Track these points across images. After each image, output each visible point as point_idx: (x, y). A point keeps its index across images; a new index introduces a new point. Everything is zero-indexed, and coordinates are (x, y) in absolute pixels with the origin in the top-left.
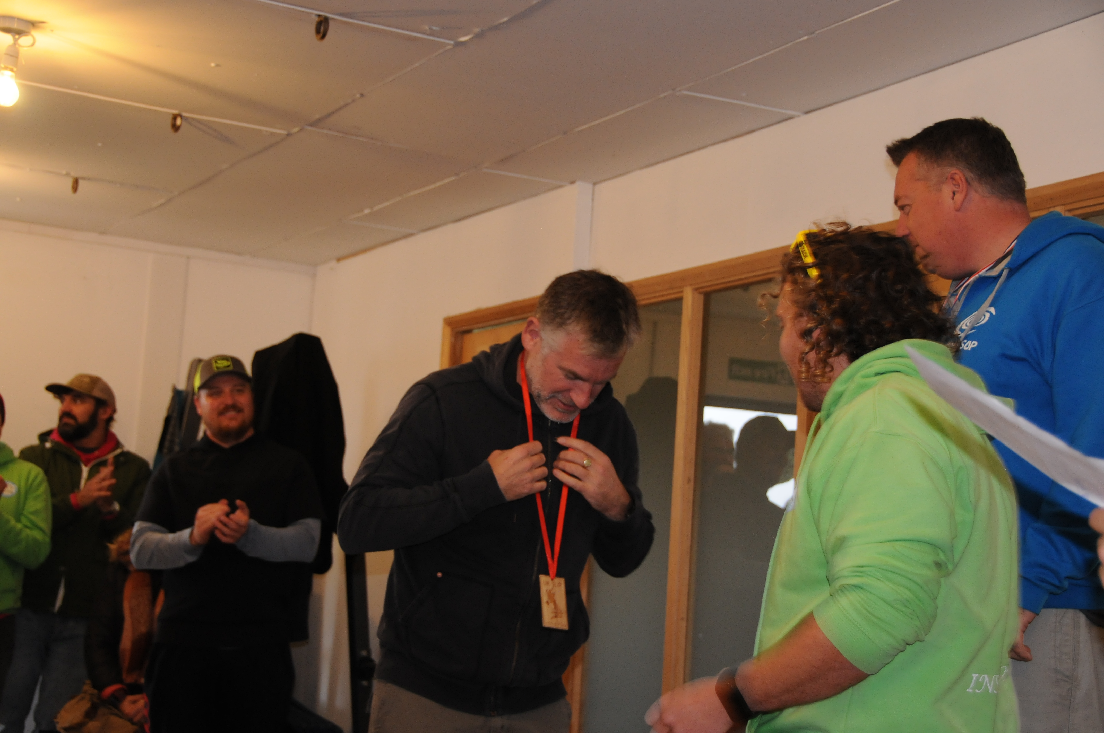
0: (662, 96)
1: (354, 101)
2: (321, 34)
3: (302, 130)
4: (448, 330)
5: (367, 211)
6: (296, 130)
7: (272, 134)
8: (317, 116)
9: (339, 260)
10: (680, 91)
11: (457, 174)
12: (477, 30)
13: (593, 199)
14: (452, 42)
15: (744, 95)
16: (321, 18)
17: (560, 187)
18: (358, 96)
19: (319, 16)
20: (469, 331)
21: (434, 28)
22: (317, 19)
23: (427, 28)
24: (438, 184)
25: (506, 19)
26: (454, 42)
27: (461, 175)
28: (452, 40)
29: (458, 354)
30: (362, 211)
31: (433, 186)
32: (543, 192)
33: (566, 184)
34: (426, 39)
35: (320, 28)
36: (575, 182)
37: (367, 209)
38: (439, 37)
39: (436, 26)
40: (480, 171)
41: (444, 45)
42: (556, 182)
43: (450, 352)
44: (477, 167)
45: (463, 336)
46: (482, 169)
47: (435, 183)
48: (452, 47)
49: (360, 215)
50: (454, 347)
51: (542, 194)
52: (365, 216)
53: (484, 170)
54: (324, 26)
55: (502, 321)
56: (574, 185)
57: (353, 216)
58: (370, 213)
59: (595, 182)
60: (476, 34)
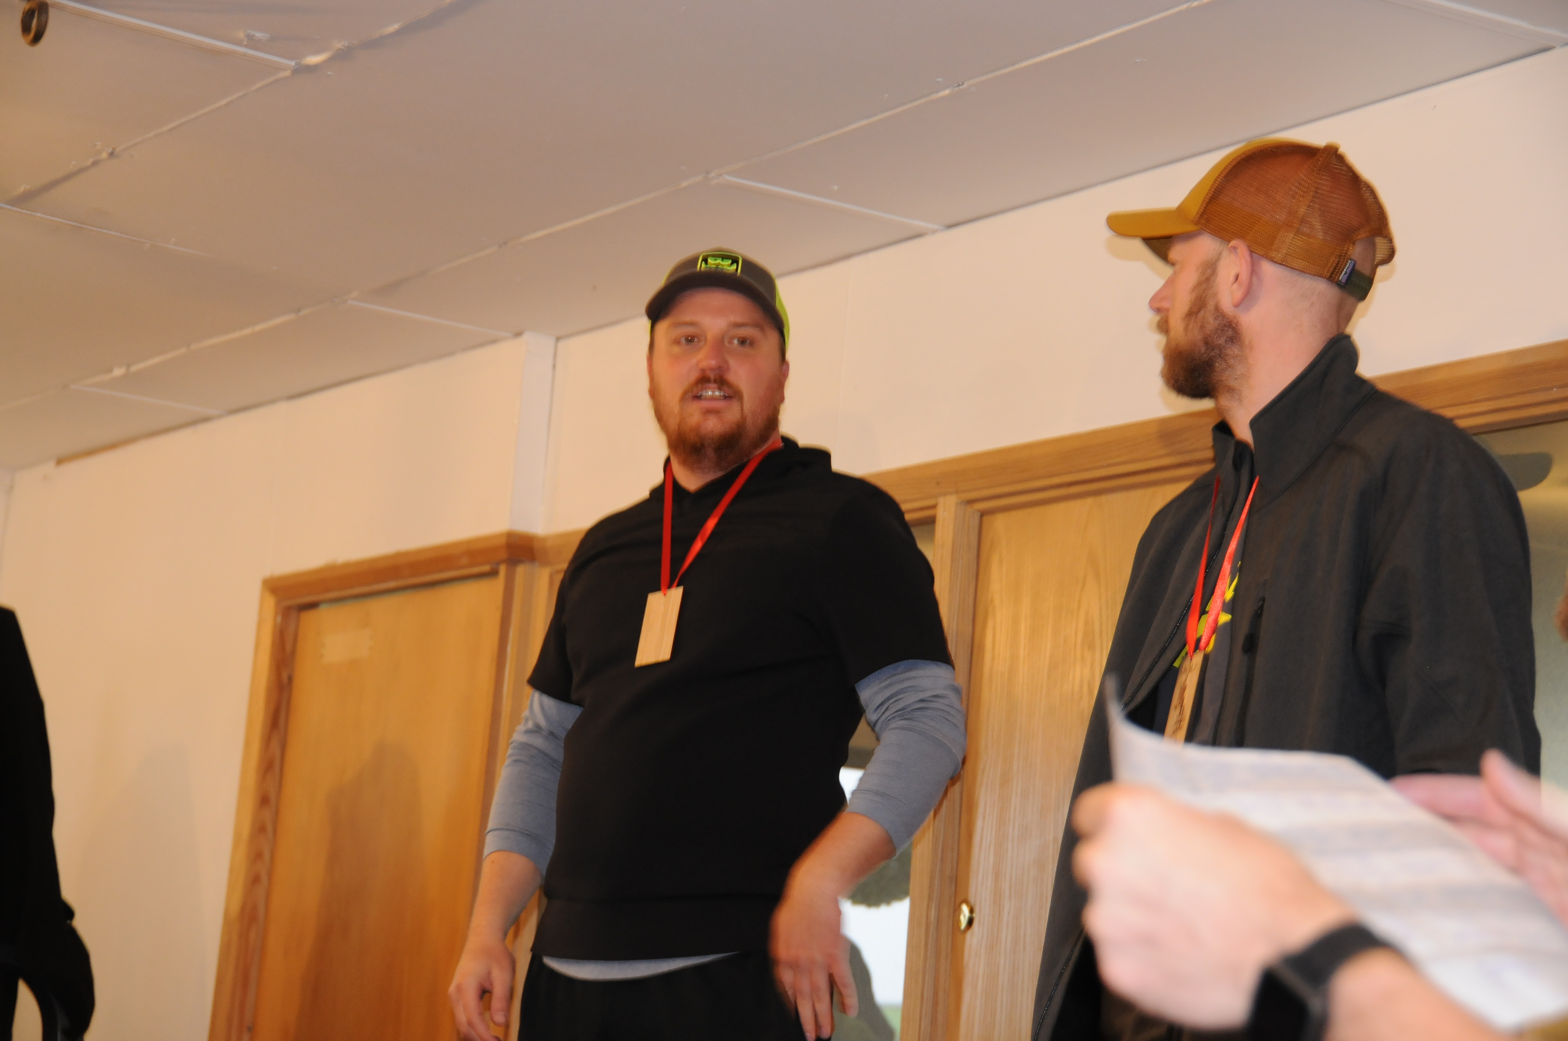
0: (684, 184)
1: (95, 164)
2: (33, 34)
4: (271, 602)
5: (118, 372)
8: (26, 187)
9: (60, 461)
12: (339, 45)
13: (554, 366)
14: (293, 63)
15: (836, 188)
16: (34, 5)
17: (494, 341)
18: (106, 154)
20: (313, 606)
21: (258, 35)
22: (26, 6)
23: (243, 33)
24: (258, 328)
25: (396, 27)
26: (296, 63)
27: (303, 313)
28: (291, 59)
29: (288, 647)
30: (110, 370)
31: (250, 330)
32: (462, 350)
33: (508, 336)
34: (242, 54)
35: (31, 23)
36: (522, 333)
37: (119, 369)
38: (266, 52)
39: (262, 33)
40: (344, 305)
41: (275, 67)
42: (487, 331)
43: (274, 643)
44: (336, 298)
45: (298, 615)
46: (344, 302)
47: (254, 325)
48: (292, 72)
49: (103, 377)
50: (282, 634)
51: (460, 354)
52: (116, 380)
53: (350, 303)
54: (39, 17)
55: (374, 587)
56: (520, 338)
57: (90, 381)
58: (124, 377)
59: (559, 335)
60: (336, 52)
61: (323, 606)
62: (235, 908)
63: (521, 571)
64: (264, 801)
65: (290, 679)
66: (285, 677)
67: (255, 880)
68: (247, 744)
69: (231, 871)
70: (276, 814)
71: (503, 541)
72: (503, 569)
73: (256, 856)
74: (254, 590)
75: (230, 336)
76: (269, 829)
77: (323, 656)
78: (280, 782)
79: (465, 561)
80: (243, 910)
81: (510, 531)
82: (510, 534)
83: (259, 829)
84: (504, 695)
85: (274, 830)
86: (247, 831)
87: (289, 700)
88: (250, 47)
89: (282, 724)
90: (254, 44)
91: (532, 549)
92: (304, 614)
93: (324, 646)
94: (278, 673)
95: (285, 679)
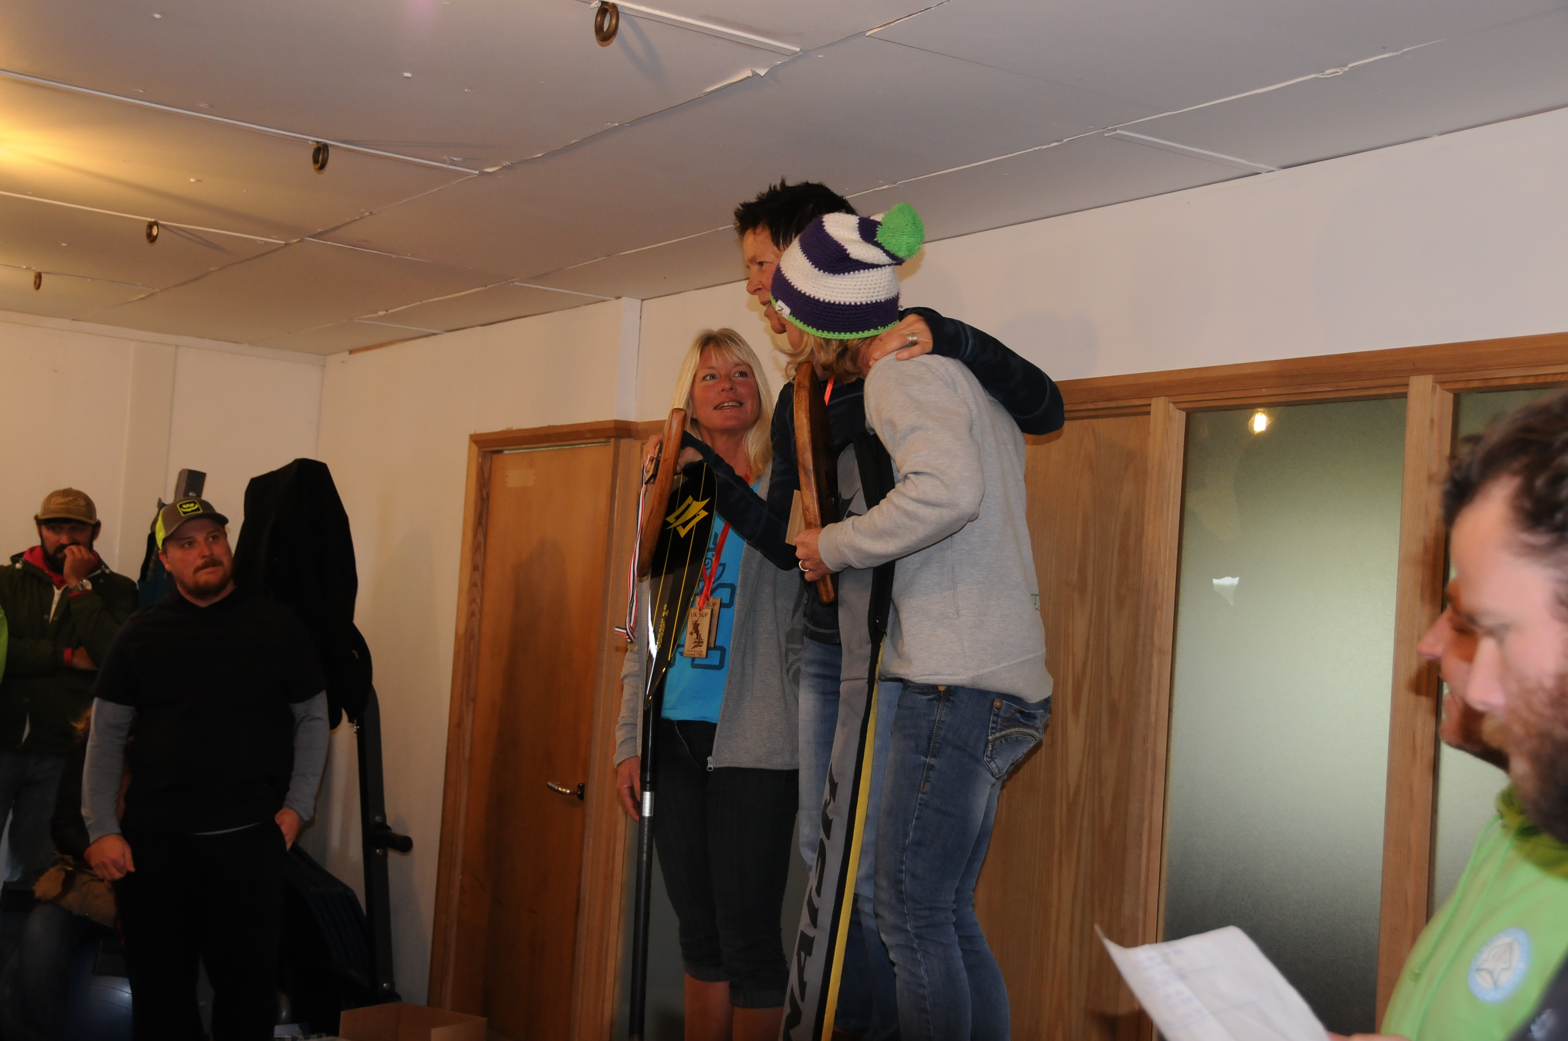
0: (720, 229)
1: (361, 218)
2: (319, 164)
3: (302, 240)
4: (475, 448)
5: (381, 313)
6: (295, 241)
7: (266, 243)
8: (320, 230)
9: (351, 352)
11: (485, 286)
12: (505, 163)
13: (640, 317)
14: (477, 172)
16: (320, 146)
17: (603, 301)
18: (367, 214)
19: (318, 142)
20: (501, 452)
21: (455, 159)
22: (315, 146)
23: (446, 157)
24: (462, 294)
25: (540, 155)
26: (479, 172)
27: (488, 287)
28: (477, 170)
29: (486, 475)
30: (376, 312)
31: (457, 295)
32: (585, 305)
33: (612, 298)
34: (446, 168)
35: (319, 156)
36: (620, 297)
37: (382, 311)
38: (461, 167)
39: (458, 157)
40: (511, 284)
41: (467, 174)
42: (599, 297)
43: (478, 474)
44: (507, 280)
45: (491, 457)
46: (513, 282)
47: (460, 292)
48: (476, 176)
49: (373, 315)
50: (482, 468)
51: (583, 307)
52: (380, 317)
53: (516, 283)
54: (323, 153)
55: (536, 446)
56: (619, 300)
57: (366, 316)
58: (385, 315)
59: (643, 298)
60: (504, 166)
61: (506, 452)
62: (462, 631)
63: (624, 442)
64: (475, 568)
65: (488, 495)
66: (484, 494)
67: (472, 614)
68: (464, 534)
69: (458, 608)
70: (483, 575)
71: (612, 425)
72: (612, 440)
73: (472, 601)
74: (465, 442)
75: (445, 297)
76: (479, 584)
77: (506, 482)
78: (485, 557)
79: (589, 435)
80: (466, 631)
81: (616, 420)
82: (616, 422)
83: (473, 585)
84: (615, 519)
85: (482, 585)
86: (466, 586)
87: (488, 507)
88: (451, 165)
89: (484, 521)
90: (453, 163)
91: (630, 430)
92: (495, 456)
93: (507, 476)
94: (481, 491)
95: (485, 496)
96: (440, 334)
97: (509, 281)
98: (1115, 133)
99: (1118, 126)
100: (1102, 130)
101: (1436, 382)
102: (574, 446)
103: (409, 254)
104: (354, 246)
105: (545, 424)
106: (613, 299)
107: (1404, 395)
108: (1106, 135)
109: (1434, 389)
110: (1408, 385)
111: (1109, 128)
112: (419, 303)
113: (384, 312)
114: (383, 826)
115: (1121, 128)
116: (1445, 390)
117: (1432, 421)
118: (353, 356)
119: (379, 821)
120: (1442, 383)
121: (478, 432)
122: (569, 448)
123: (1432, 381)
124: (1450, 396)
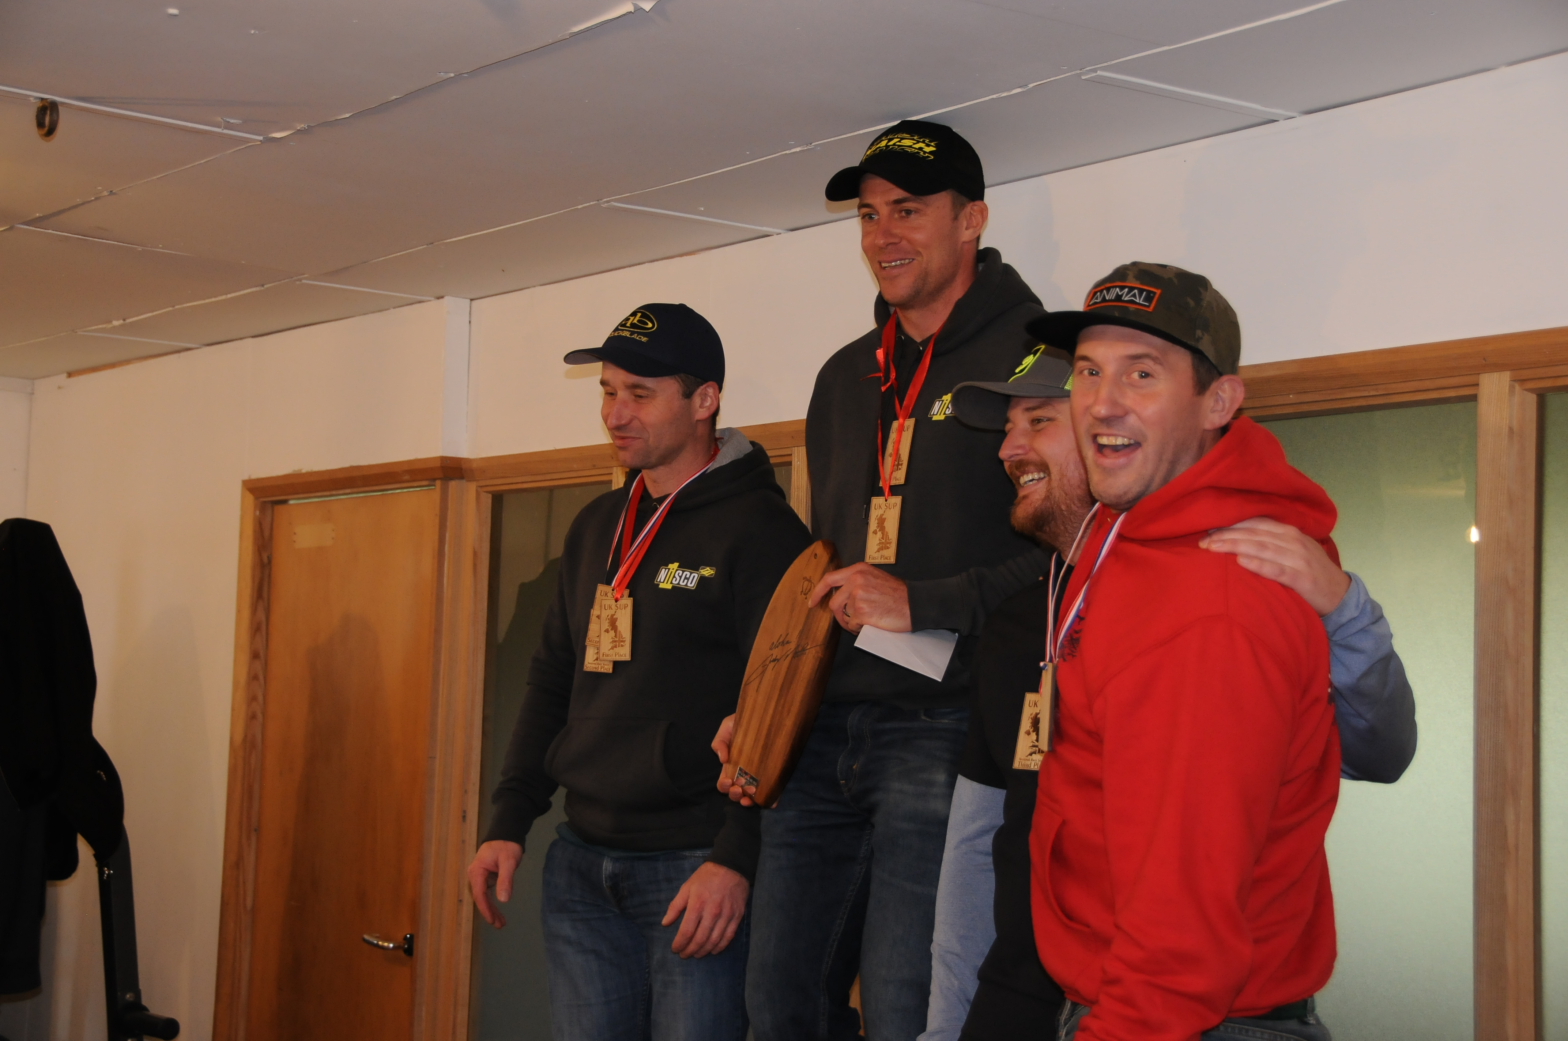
0: (579, 207)
1: (96, 199)
2: (46, 129)
3: (11, 228)
4: (250, 498)
5: (116, 323)
6: (3, 229)
8: (38, 215)
9: (70, 375)
10: (608, 202)
11: (263, 286)
12: (299, 127)
13: (470, 322)
14: (261, 138)
15: (703, 209)
16: (46, 104)
17: (420, 302)
18: (105, 193)
19: (42, 99)
20: (284, 502)
21: (232, 121)
22: (39, 104)
23: (220, 119)
24: (229, 296)
25: (347, 115)
26: (264, 138)
27: (265, 286)
28: (260, 135)
29: (267, 533)
30: (110, 322)
31: (224, 297)
32: (394, 308)
33: (430, 299)
34: (219, 133)
35: (44, 119)
36: (442, 297)
37: (118, 320)
38: (239, 131)
39: (236, 119)
40: (298, 283)
41: (247, 140)
42: (415, 297)
43: (255, 531)
44: (292, 278)
45: (273, 511)
46: (300, 280)
47: (226, 294)
48: (260, 143)
49: (104, 326)
50: (260, 524)
51: (392, 310)
52: (114, 327)
53: (304, 281)
54: (51, 115)
55: (334, 492)
56: (441, 300)
57: (93, 328)
58: (121, 326)
59: (472, 297)
60: (299, 130)
61: (291, 502)
62: (239, 738)
63: (453, 484)
64: (255, 656)
65: (270, 559)
66: (265, 557)
67: (253, 717)
68: (239, 611)
69: (233, 709)
70: (266, 665)
71: (438, 464)
72: (438, 483)
73: (253, 699)
74: (237, 490)
75: (207, 301)
76: (261, 677)
77: (295, 542)
78: (267, 641)
79: (407, 477)
80: (245, 740)
81: (442, 457)
82: (443, 459)
83: (253, 678)
84: (445, 585)
85: (265, 678)
86: (243, 679)
87: (270, 576)
88: (226, 128)
89: (265, 595)
90: (229, 126)
91: (461, 469)
92: (280, 508)
93: (295, 534)
94: (260, 555)
95: (265, 560)
96: (197, 348)
97: (293, 279)
98: (1094, 74)
99: (1099, 66)
100: (1079, 72)
101: (1515, 381)
102: (385, 493)
103: (161, 246)
104: (84, 236)
105: (346, 465)
106: (433, 299)
107: (1474, 398)
108: (1083, 78)
109: (1512, 389)
110: (1477, 385)
111: (1088, 69)
112: (171, 309)
113: (121, 322)
114: (137, 1006)
115: (1104, 69)
116: (1526, 390)
117: (1511, 429)
118: (74, 379)
119: (131, 999)
120: (1522, 381)
121: (254, 477)
122: (380, 495)
123: (1509, 379)
124: (1532, 398)
